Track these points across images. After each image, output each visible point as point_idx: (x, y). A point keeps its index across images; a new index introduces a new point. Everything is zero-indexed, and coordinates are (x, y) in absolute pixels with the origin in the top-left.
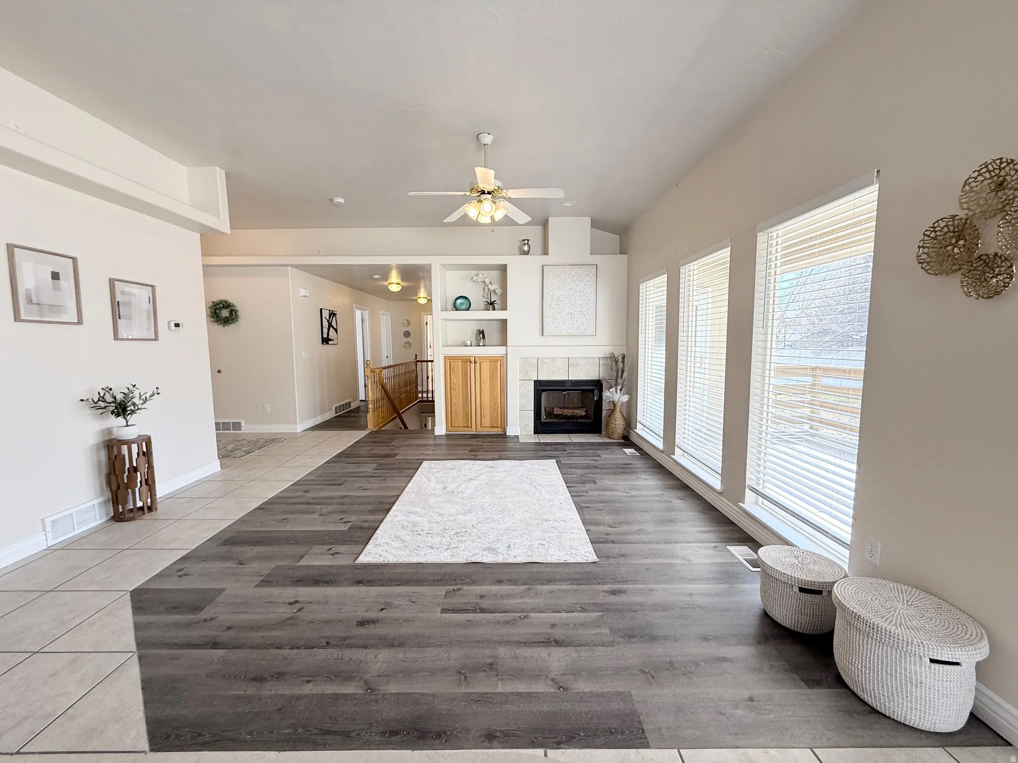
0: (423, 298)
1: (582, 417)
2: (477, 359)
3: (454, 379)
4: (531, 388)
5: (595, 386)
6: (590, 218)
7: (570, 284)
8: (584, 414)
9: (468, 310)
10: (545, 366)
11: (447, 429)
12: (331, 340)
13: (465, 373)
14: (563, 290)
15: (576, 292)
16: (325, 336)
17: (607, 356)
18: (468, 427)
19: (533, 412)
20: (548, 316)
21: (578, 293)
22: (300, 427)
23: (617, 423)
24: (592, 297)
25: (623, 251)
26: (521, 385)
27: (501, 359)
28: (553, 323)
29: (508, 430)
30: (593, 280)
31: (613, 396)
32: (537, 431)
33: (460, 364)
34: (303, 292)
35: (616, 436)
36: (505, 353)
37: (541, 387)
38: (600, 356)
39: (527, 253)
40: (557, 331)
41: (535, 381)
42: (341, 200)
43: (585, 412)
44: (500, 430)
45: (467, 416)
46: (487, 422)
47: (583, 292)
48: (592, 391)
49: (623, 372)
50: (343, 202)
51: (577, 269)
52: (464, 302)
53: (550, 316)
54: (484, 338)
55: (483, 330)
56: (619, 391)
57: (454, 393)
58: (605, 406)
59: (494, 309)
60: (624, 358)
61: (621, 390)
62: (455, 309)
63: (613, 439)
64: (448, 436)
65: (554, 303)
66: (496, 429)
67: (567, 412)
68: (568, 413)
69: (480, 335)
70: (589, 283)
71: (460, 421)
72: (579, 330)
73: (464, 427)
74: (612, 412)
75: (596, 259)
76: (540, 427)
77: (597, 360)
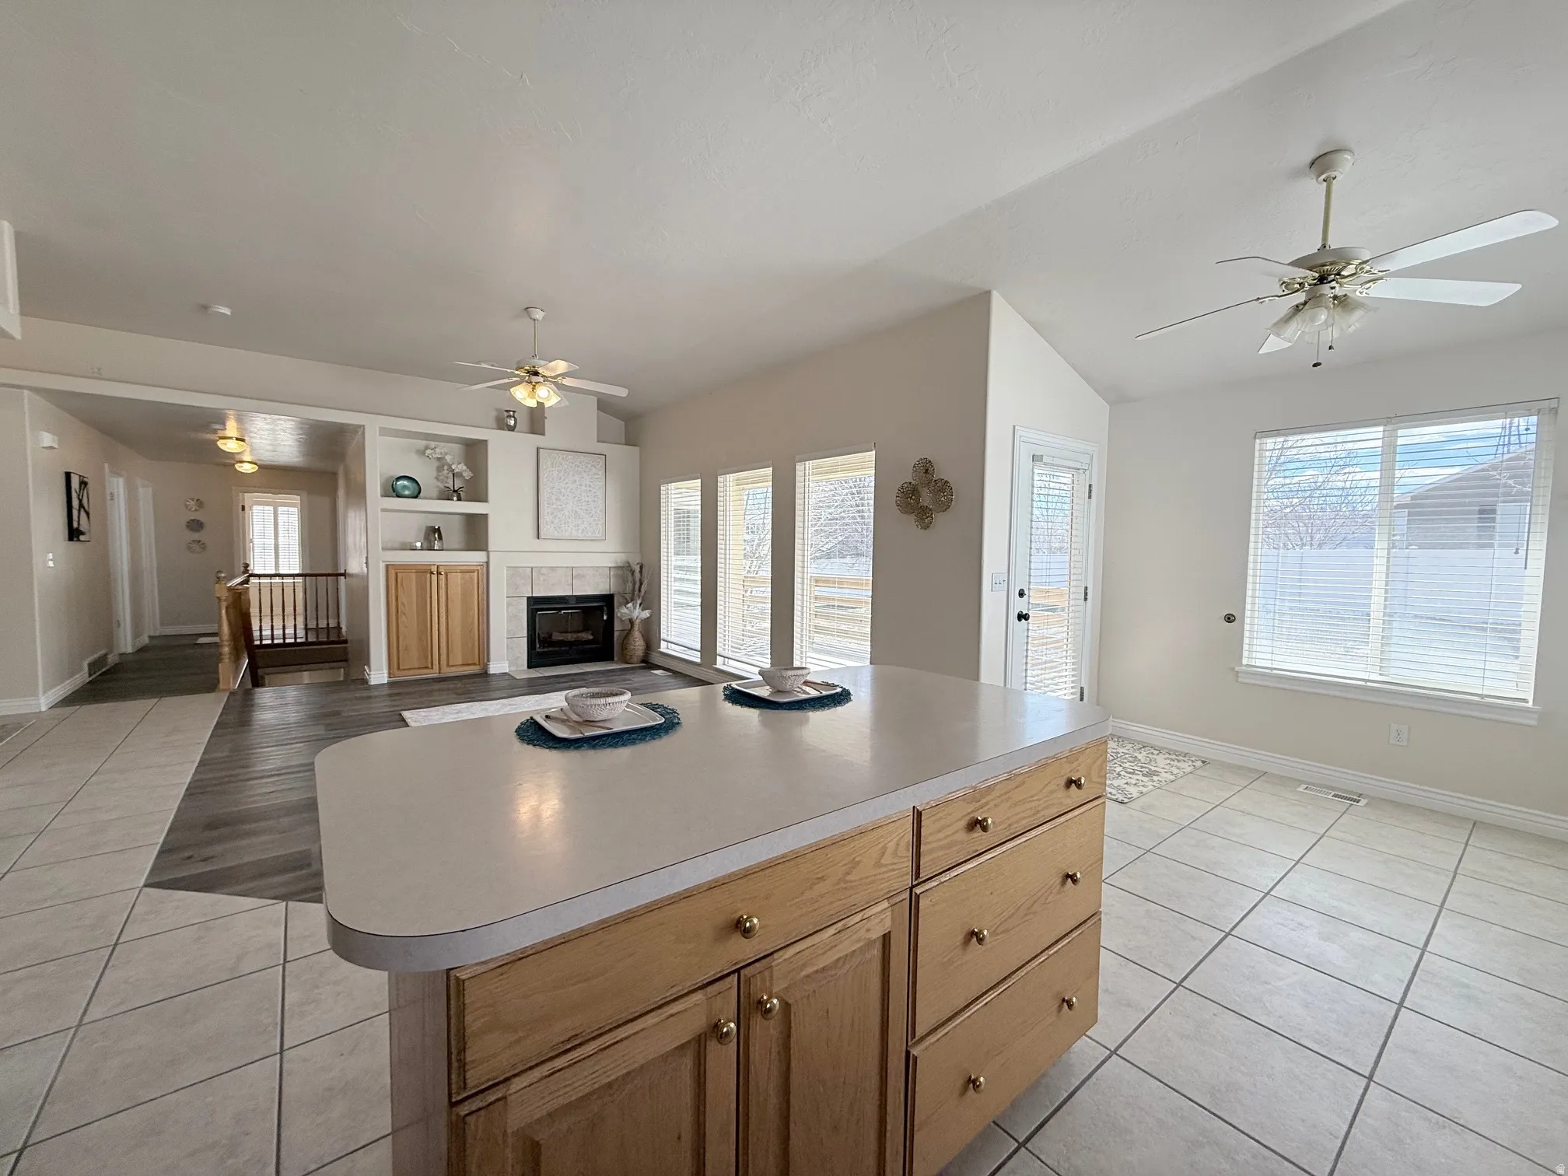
0: (249, 462)
1: (588, 642)
2: (442, 570)
3: (403, 599)
4: (523, 605)
5: (603, 601)
6: (596, 399)
7: (573, 475)
8: (591, 637)
9: (416, 497)
10: (542, 578)
11: (390, 675)
12: (83, 533)
13: (422, 589)
14: (565, 482)
15: (581, 485)
16: (75, 525)
17: (619, 565)
18: (427, 668)
19: (526, 639)
20: (546, 513)
21: (583, 488)
22: (44, 702)
23: (637, 644)
24: (600, 494)
25: (630, 442)
26: (508, 605)
27: (479, 568)
28: (552, 523)
29: (491, 666)
30: (601, 473)
31: (631, 612)
32: (531, 665)
33: (413, 576)
34: (47, 439)
35: (635, 659)
36: (485, 560)
37: (536, 605)
38: (610, 565)
39: (512, 429)
40: (558, 532)
41: (528, 598)
42: (227, 311)
43: (592, 634)
44: (478, 667)
45: (426, 651)
46: (458, 657)
47: (590, 486)
48: (600, 608)
49: (641, 584)
50: (228, 313)
51: (582, 457)
52: (411, 487)
53: (548, 513)
54: (440, 538)
55: (439, 527)
56: (638, 605)
57: (403, 619)
58: (617, 626)
59: (459, 499)
60: (641, 568)
61: (640, 604)
62: (394, 494)
63: (632, 664)
64: (391, 684)
65: (553, 497)
66: (472, 667)
67: (570, 637)
68: (572, 637)
69: (435, 533)
70: (596, 476)
71: (412, 658)
72: (585, 533)
73: (419, 668)
74: (627, 634)
75: (603, 448)
76: (535, 659)
77: (607, 570)
